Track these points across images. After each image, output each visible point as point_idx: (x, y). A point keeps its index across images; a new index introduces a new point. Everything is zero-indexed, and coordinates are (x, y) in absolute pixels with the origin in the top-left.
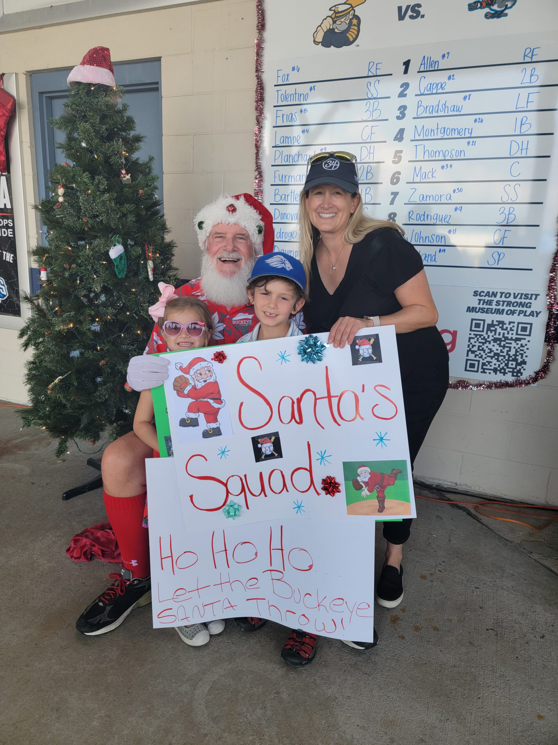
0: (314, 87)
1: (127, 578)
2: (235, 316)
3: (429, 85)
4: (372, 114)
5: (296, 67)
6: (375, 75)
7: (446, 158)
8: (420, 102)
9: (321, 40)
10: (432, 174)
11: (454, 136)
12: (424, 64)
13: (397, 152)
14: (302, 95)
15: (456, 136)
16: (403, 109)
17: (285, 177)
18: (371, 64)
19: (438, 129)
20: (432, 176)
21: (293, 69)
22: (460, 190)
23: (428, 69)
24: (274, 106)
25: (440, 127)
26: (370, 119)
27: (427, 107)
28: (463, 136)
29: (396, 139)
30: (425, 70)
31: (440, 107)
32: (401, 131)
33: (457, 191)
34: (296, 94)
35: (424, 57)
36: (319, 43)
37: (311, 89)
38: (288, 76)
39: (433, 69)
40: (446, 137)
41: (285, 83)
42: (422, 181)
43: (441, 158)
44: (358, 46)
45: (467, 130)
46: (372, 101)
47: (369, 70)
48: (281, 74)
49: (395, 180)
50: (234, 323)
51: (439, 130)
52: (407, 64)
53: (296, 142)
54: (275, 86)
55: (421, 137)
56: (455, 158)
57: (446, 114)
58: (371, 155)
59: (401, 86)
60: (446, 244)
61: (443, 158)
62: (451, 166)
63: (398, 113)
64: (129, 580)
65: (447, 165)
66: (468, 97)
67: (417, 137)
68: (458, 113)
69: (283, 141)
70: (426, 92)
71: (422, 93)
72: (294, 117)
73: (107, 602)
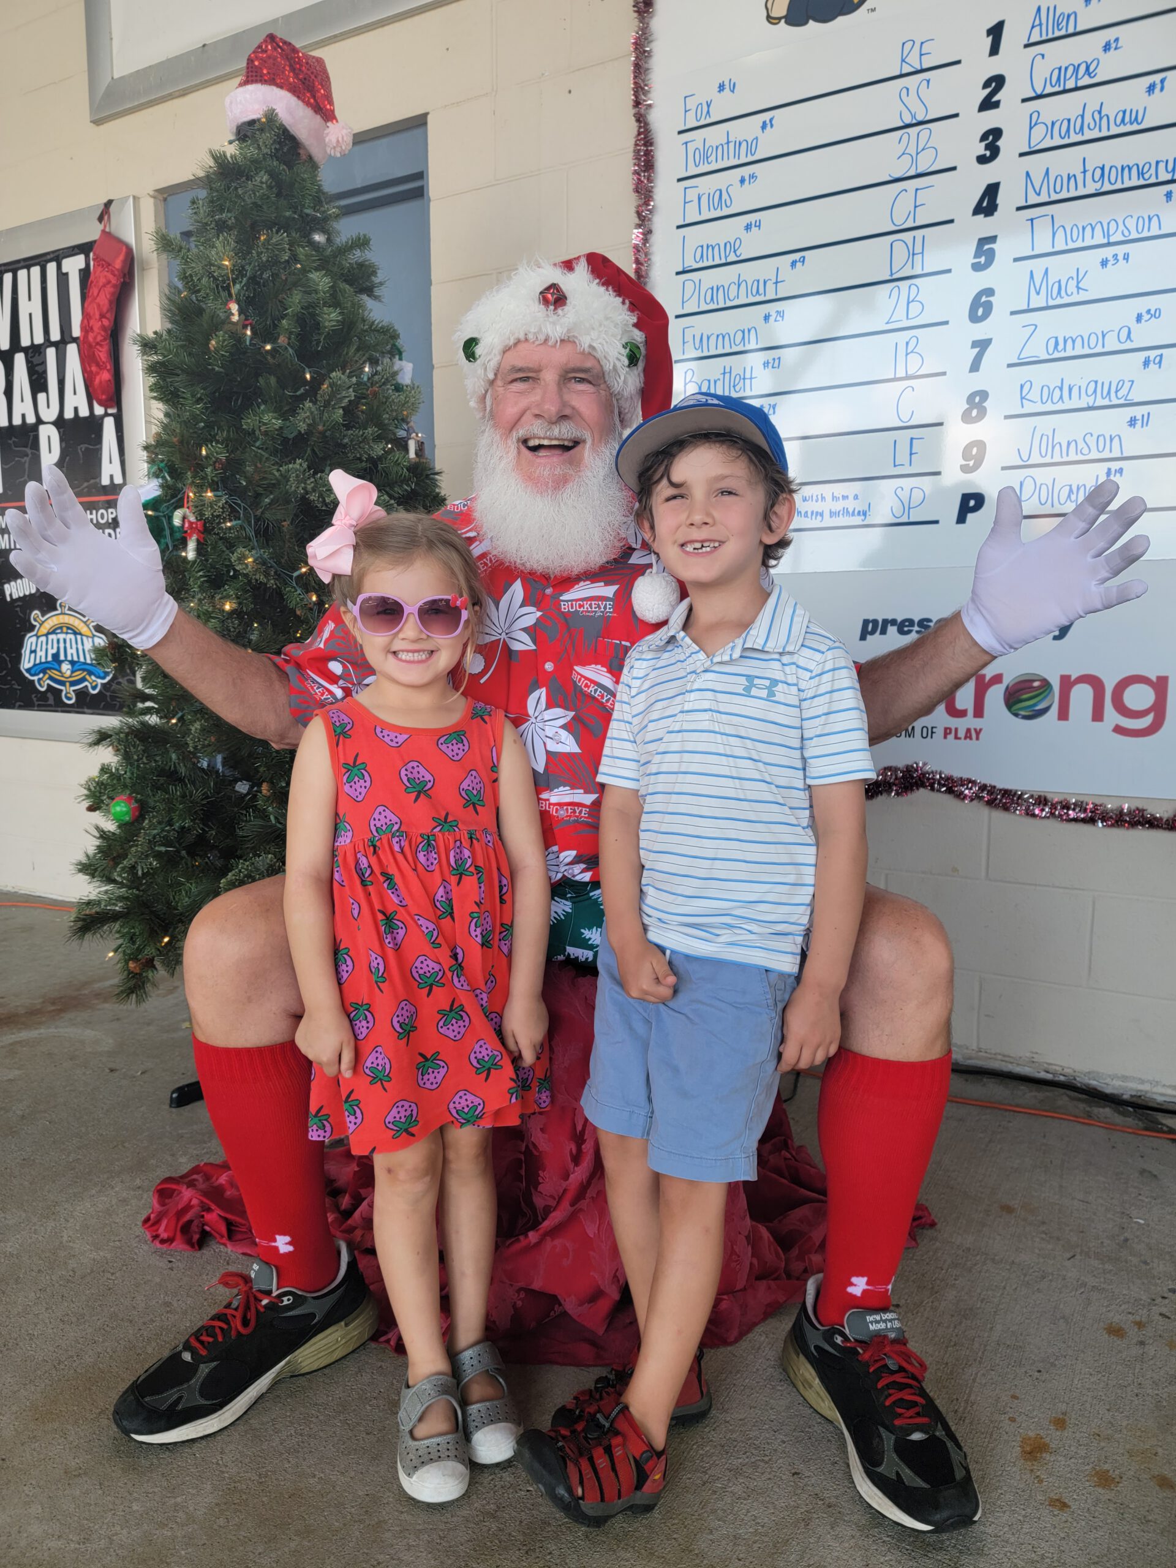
0: (771, 120)
1: (264, 1287)
2: (567, 589)
3: (1056, 72)
4: (914, 161)
5: (727, 83)
6: (919, 68)
7: (1112, 240)
8: (1035, 116)
9: (784, 13)
10: (1078, 283)
11: (1127, 184)
12: (1040, 25)
13: (983, 241)
14: (744, 144)
15: (1135, 182)
16: (992, 136)
17: (708, 338)
18: (909, 45)
19: (1085, 172)
20: (1078, 288)
21: (721, 87)
22: (1155, 314)
23: (1050, 36)
24: (679, 180)
25: (1090, 167)
26: (912, 173)
27: (1053, 124)
28: (1153, 180)
29: (978, 210)
30: (1044, 37)
31: (1088, 119)
32: (992, 190)
33: (1146, 317)
34: (728, 143)
35: (1039, 9)
36: (780, 19)
37: (764, 126)
38: (708, 106)
39: (1063, 32)
40: (1107, 187)
41: (702, 122)
42: (1051, 303)
43: (1099, 239)
44: (873, 10)
45: (1162, 166)
46: (913, 131)
47: (903, 61)
48: (692, 103)
49: (980, 312)
50: (564, 607)
51: (1089, 175)
52: (996, 32)
53: (732, 254)
54: (680, 132)
55: (1044, 198)
56: (1134, 235)
57: (1105, 133)
58: (918, 258)
59: (986, 85)
60: (1125, 455)
61: (1105, 241)
62: (1126, 257)
63: (981, 149)
64: (268, 1293)
65: (1115, 256)
66: (1159, 86)
67: (1033, 199)
68: (1135, 127)
69: (702, 256)
70: (1049, 90)
71: (1039, 92)
72: (725, 196)
73: (204, 1352)
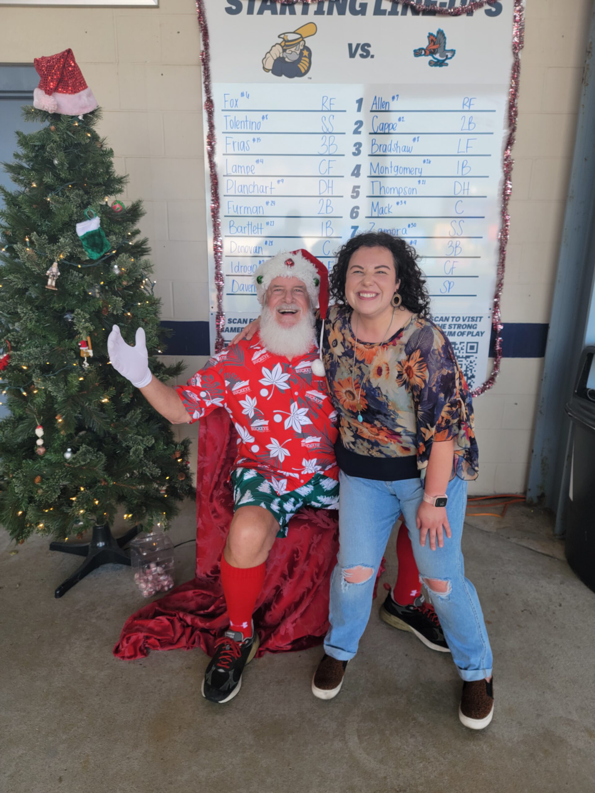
0: (266, 116)
1: (239, 640)
2: (296, 366)
3: (381, 125)
4: (328, 149)
5: (245, 93)
6: (329, 109)
7: (401, 195)
8: (374, 141)
9: (271, 68)
10: (389, 209)
11: (406, 175)
12: (376, 104)
13: (355, 187)
14: (254, 124)
15: (408, 174)
16: (358, 145)
17: (240, 208)
18: (325, 98)
19: (391, 167)
20: (389, 211)
21: (242, 95)
22: (414, 225)
23: (380, 109)
24: (223, 133)
25: (393, 166)
26: (327, 153)
27: (380, 145)
28: (414, 175)
29: (353, 174)
30: (377, 109)
31: (393, 147)
32: (358, 167)
33: (411, 226)
34: (247, 121)
35: (376, 97)
36: (269, 70)
37: (263, 118)
38: (236, 102)
39: (384, 109)
40: (399, 175)
41: (233, 108)
42: (380, 215)
43: (396, 194)
44: (310, 78)
45: (417, 170)
46: (328, 136)
47: (323, 104)
48: (228, 98)
49: (354, 215)
50: (297, 372)
51: (393, 168)
52: (360, 102)
53: (250, 172)
54: (223, 110)
55: (377, 174)
56: (408, 195)
57: (398, 153)
58: (330, 189)
59: (356, 123)
61: (398, 195)
62: (405, 202)
63: (354, 150)
64: (241, 642)
65: (401, 201)
66: (417, 140)
67: (373, 174)
68: (408, 153)
69: (236, 170)
70: (379, 131)
71: (376, 131)
72: (246, 145)
